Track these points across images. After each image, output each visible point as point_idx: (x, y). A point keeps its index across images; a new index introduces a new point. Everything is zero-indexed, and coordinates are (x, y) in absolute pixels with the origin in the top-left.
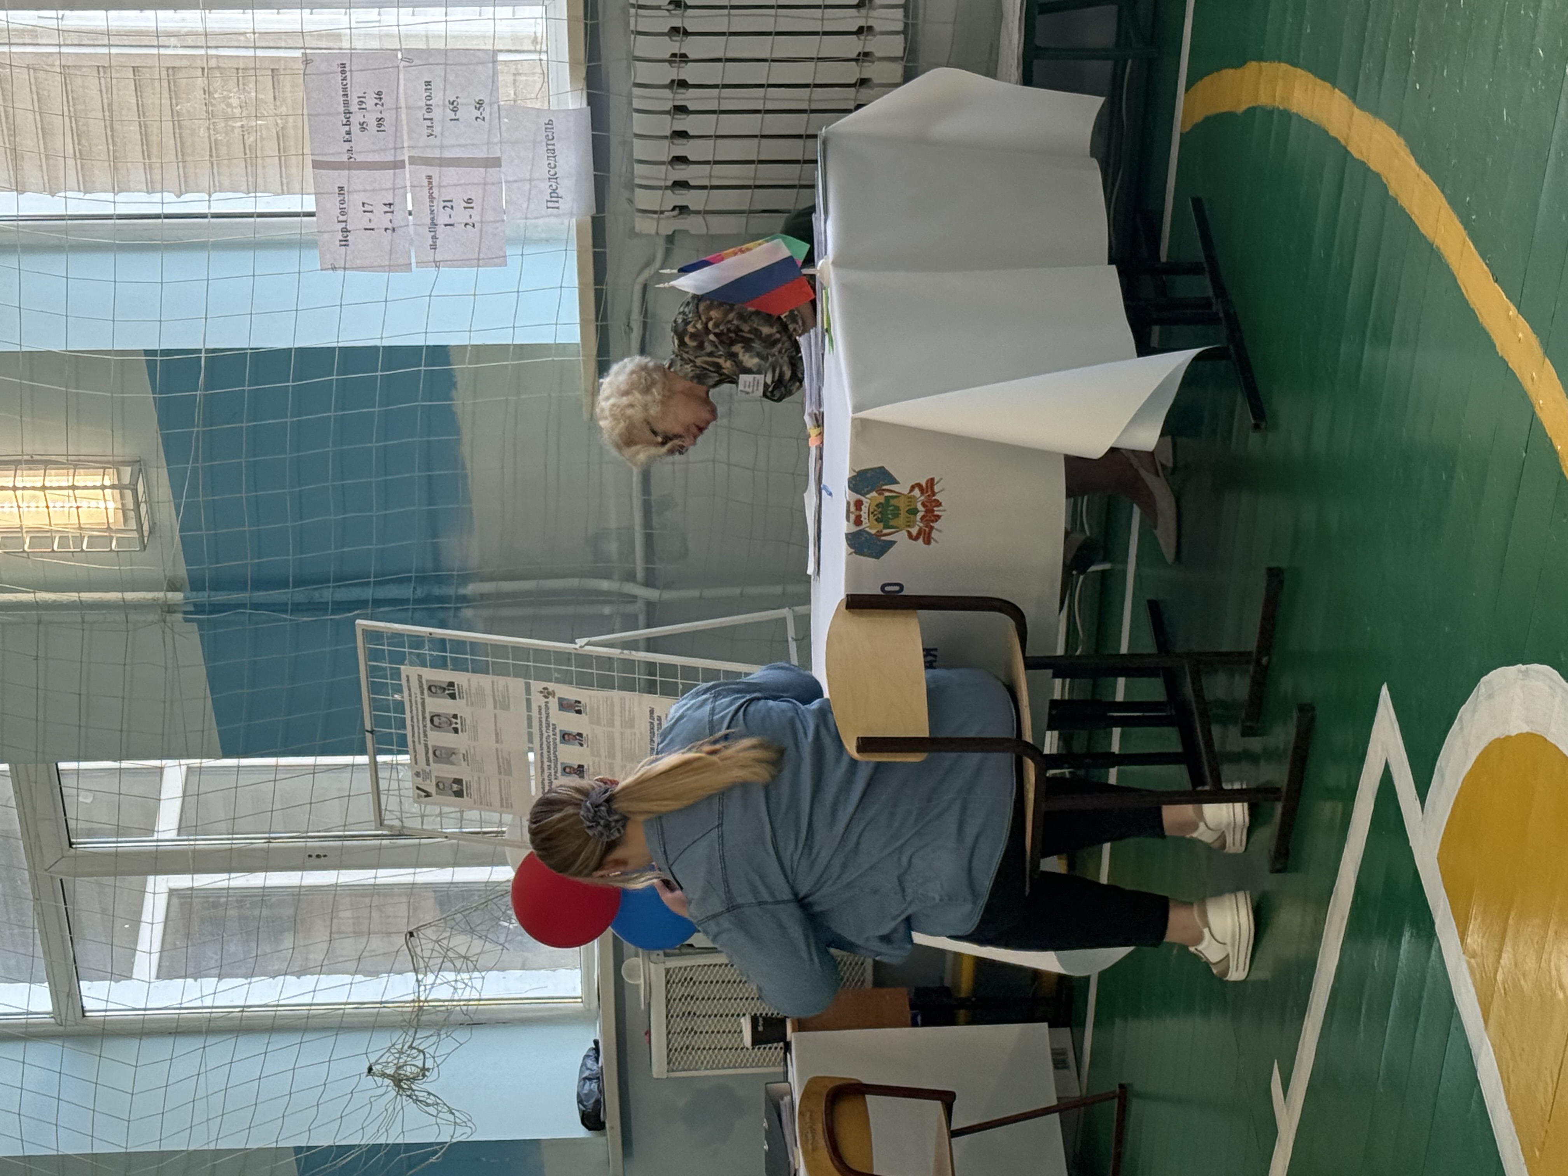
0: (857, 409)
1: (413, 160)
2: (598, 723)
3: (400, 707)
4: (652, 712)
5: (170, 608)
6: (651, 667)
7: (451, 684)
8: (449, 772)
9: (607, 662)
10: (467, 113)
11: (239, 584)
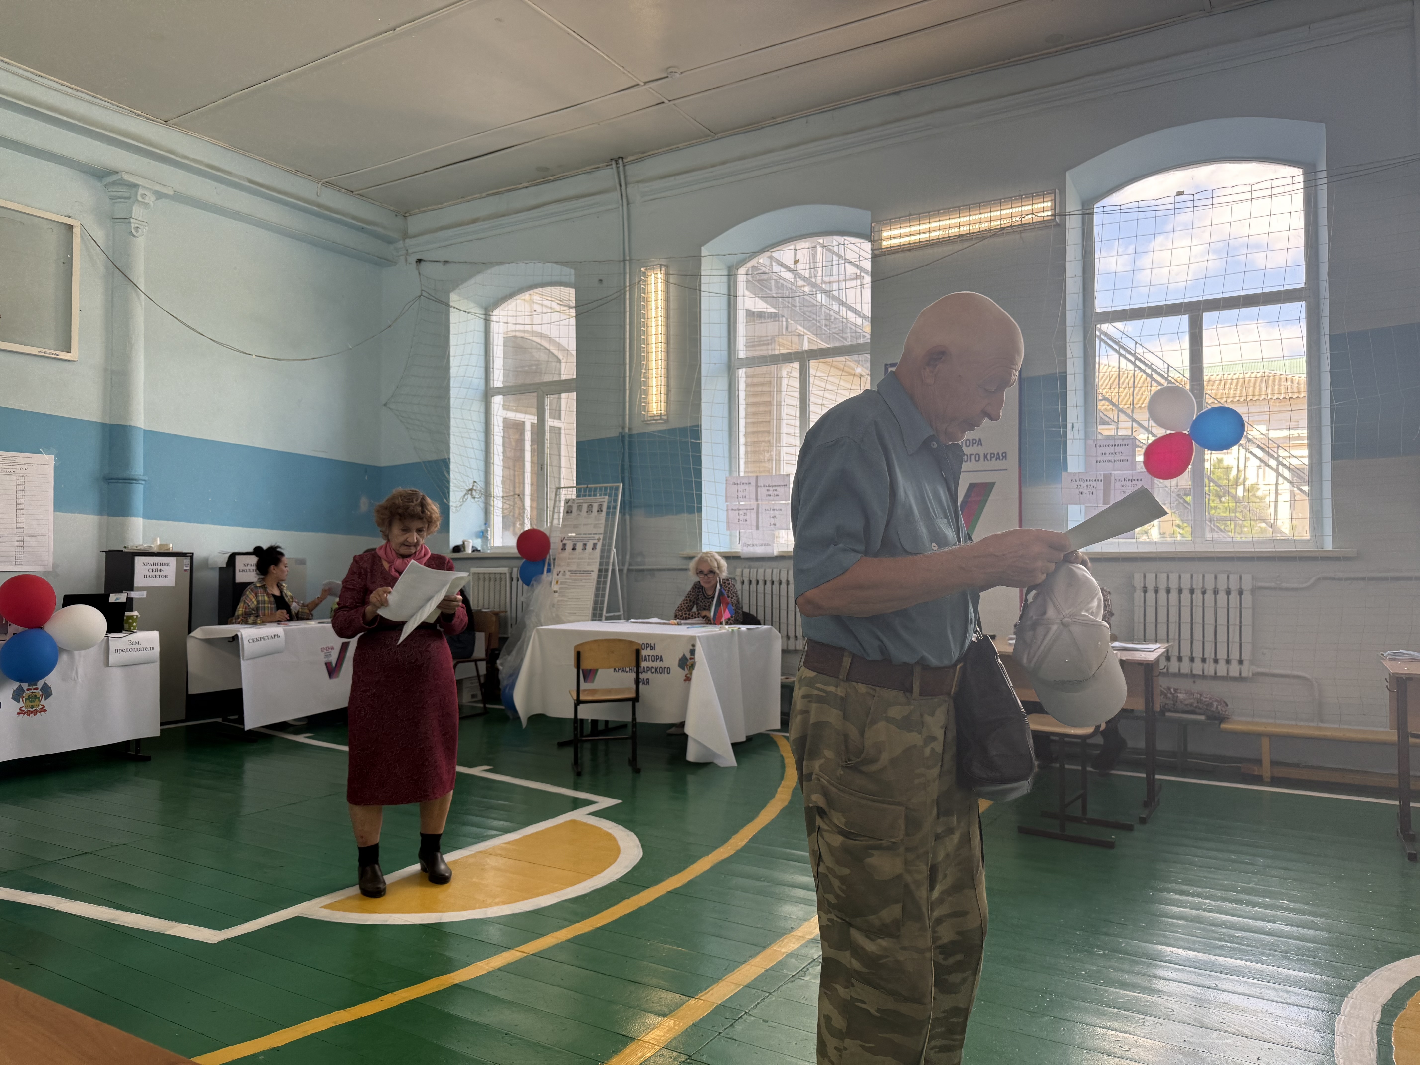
0: (698, 637)
1: (758, 505)
2: (590, 555)
3: (595, 495)
4: (593, 571)
5: (623, 428)
6: (607, 570)
7: (602, 511)
8: (574, 509)
9: (609, 557)
10: (772, 521)
11: (630, 448)
